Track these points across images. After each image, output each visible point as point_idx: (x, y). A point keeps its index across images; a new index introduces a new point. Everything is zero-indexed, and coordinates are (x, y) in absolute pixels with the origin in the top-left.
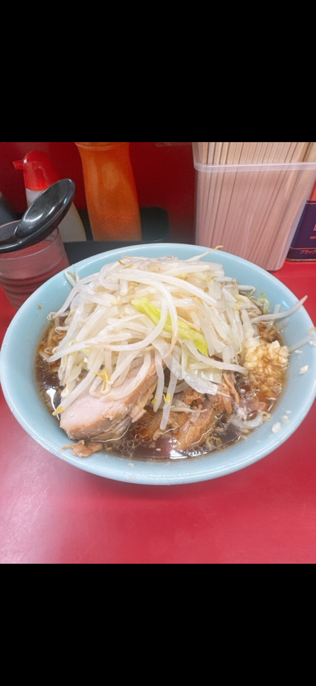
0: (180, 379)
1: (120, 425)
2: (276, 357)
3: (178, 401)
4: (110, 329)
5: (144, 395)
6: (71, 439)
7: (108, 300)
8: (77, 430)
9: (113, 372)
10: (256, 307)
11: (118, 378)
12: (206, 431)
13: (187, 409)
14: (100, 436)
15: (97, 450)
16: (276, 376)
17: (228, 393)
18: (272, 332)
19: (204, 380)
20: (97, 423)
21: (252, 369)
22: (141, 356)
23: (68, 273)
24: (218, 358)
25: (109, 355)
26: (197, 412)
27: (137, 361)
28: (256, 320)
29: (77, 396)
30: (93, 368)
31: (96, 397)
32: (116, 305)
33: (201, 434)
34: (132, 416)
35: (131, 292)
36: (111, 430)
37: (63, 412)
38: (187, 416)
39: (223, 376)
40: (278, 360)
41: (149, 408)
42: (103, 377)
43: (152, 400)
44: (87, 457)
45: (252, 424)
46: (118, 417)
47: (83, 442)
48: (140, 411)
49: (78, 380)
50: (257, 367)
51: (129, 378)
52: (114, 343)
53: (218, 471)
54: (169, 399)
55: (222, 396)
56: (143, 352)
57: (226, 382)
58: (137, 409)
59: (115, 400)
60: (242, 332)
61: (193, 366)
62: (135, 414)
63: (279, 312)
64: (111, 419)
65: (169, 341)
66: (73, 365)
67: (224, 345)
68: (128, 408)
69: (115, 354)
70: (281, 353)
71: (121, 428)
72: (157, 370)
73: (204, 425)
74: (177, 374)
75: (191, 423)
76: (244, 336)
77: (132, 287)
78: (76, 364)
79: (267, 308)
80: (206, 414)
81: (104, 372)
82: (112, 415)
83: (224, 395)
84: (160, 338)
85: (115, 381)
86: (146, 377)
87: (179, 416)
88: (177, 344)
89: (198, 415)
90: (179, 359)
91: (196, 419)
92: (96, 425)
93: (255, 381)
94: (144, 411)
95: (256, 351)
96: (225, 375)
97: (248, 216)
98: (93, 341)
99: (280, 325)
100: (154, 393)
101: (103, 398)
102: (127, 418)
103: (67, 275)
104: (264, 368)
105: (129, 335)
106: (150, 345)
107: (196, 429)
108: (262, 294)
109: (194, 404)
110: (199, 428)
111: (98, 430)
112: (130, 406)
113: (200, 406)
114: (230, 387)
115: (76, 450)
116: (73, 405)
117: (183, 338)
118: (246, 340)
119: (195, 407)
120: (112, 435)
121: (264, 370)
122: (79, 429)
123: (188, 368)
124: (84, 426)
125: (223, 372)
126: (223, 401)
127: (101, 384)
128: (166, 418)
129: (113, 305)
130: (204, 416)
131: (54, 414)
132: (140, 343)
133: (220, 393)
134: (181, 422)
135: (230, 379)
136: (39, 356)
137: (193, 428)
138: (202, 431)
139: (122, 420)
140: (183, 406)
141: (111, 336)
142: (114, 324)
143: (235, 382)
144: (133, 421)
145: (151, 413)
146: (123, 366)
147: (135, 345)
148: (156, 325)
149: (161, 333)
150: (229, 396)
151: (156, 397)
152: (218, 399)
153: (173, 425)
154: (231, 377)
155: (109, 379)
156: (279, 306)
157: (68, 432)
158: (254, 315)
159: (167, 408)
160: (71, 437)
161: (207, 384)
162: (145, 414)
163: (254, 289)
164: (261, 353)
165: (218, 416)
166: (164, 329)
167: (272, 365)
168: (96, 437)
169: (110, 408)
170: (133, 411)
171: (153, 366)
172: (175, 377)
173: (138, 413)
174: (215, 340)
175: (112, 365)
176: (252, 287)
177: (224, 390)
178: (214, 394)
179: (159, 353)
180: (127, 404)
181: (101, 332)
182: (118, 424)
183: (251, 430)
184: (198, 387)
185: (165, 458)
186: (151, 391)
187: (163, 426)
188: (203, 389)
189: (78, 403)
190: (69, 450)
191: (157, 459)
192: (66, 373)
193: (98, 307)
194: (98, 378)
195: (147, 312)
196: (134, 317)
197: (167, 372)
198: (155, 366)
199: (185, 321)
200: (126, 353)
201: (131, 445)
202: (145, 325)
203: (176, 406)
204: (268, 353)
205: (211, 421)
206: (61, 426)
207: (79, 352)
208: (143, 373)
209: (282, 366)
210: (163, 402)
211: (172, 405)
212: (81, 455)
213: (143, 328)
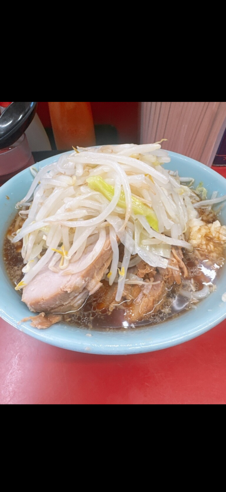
0: (134, 254)
1: (78, 297)
2: (217, 235)
3: (131, 274)
4: (67, 207)
5: (100, 269)
6: (33, 312)
7: (65, 181)
8: (36, 303)
9: (71, 247)
10: (195, 195)
11: (76, 253)
12: (158, 301)
13: (140, 282)
14: (59, 308)
15: (56, 321)
16: (218, 252)
17: (177, 266)
18: (211, 215)
19: (155, 255)
20: (56, 296)
21: (196, 245)
22: (96, 232)
23: (33, 169)
24: (168, 234)
25: (66, 232)
26: (149, 285)
27: (93, 238)
28: (197, 205)
29: (37, 272)
30: (52, 246)
31: (55, 272)
32: (72, 186)
33: (153, 304)
34: (89, 289)
35: (87, 174)
36: (70, 303)
37: (25, 287)
38: (140, 288)
39: (171, 251)
40: (219, 238)
41: (105, 281)
42: (62, 253)
43: (107, 274)
44: (45, 329)
45: (201, 294)
46: (75, 290)
47: (43, 314)
48: (97, 283)
49: (39, 257)
50: (201, 244)
51: (86, 254)
52: (71, 220)
53: (173, 340)
54: (123, 273)
55: (172, 269)
56: (98, 229)
57: (174, 257)
58: (93, 282)
59: (73, 274)
60: (186, 214)
61: (144, 242)
62: (92, 287)
63: (217, 197)
64: (69, 292)
65: (122, 217)
66: (35, 244)
67: (173, 223)
68: (85, 281)
69: (72, 231)
70: (221, 232)
71: (79, 301)
72: (112, 244)
73: (156, 296)
74: (131, 249)
75: (144, 294)
76: (188, 217)
77: (87, 170)
78: (36, 243)
79: (205, 195)
80: (157, 286)
81: (62, 248)
82: (70, 288)
83: (174, 268)
84: (114, 214)
85: (72, 257)
86: (101, 252)
87: (132, 288)
88: (130, 220)
89: (150, 287)
90: (132, 235)
91: (148, 291)
92: (54, 298)
93: (200, 256)
94: (100, 284)
95: (200, 230)
96: (174, 251)
97: (183, 126)
98: (51, 219)
99: (217, 209)
100: (109, 268)
101: (62, 272)
102: (85, 291)
103: (32, 170)
104: (207, 245)
105: (84, 212)
106: (106, 221)
107: (149, 300)
108: (200, 184)
109: (146, 277)
110: (151, 299)
111: (57, 303)
112: (87, 279)
113: (152, 279)
114: (178, 261)
115: (35, 322)
116: (35, 280)
117: (136, 213)
118: (190, 220)
119: (148, 280)
120: (71, 307)
121: (207, 247)
122: (39, 302)
123: (140, 244)
124: (43, 299)
125: (171, 248)
126: (172, 274)
127: (60, 260)
128: (120, 291)
129: (70, 186)
130: (155, 288)
131: (16, 288)
132: (95, 219)
133: (170, 266)
134: (135, 293)
135: (179, 254)
136: (7, 239)
137: (146, 299)
138: (154, 301)
139: (80, 293)
140: (136, 279)
141: (68, 214)
142: (70, 202)
143: (183, 257)
144: (90, 294)
145: (107, 286)
146: (80, 241)
147: (91, 220)
148: (110, 201)
149: (115, 209)
150: (178, 269)
151: (111, 271)
152: (169, 272)
153: (127, 297)
154: (178, 252)
155: (67, 254)
156: (216, 192)
157: (28, 306)
158: (194, 201)
159: (122, 281)
160: (32, 310)
161: (158, 259)
162: (101, 288)
163: (193, 180)
164: (204, 231)
165: (168, 289)
166: (118, 205)
167: (214, 243)
168: (56, 310)
169: (68, 282)
170: (90, 284)
171: (108, 241)
172: (128, 251)
173: (95, 286)
174: (164, 217)
175: (70, 242)
176: (191, 179)
177: (173, 264)
178: (165, 268)
179: (114, 229)
180: (84, 277)
181: (59, 210)
182: (76, 296)
183: (200, 300)
184: (150, 261)
185: (121, 328)
186: (106, 266)
187: (118, 298)
188: (155, 263)
189: (39, 278)
190: (30, 323)
191: (114, 329)
192: (28, 252)
193: (56, 188)
194: (57, 254)
195: (102, 189)
196: (89, 194)
197: (121, 247)
198: (110, 241)
199: (138, 197)
200: (83, 229)
201: (88, 316)
202: (100, 202)
203: (130, 280)
204: (210, 232)
205: (163, 293)
206: (22, 300)
207: (40, 231)
208: (98, 248)
209: (222, 243)
210: (118, 275)
211: (126, 278)
212: (40, 327)
213: (97, 204)
